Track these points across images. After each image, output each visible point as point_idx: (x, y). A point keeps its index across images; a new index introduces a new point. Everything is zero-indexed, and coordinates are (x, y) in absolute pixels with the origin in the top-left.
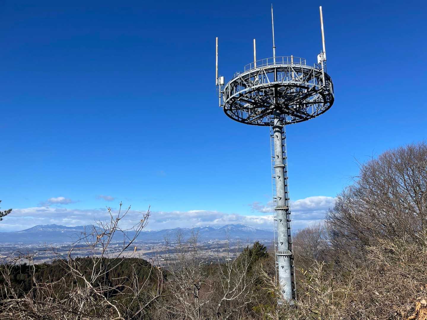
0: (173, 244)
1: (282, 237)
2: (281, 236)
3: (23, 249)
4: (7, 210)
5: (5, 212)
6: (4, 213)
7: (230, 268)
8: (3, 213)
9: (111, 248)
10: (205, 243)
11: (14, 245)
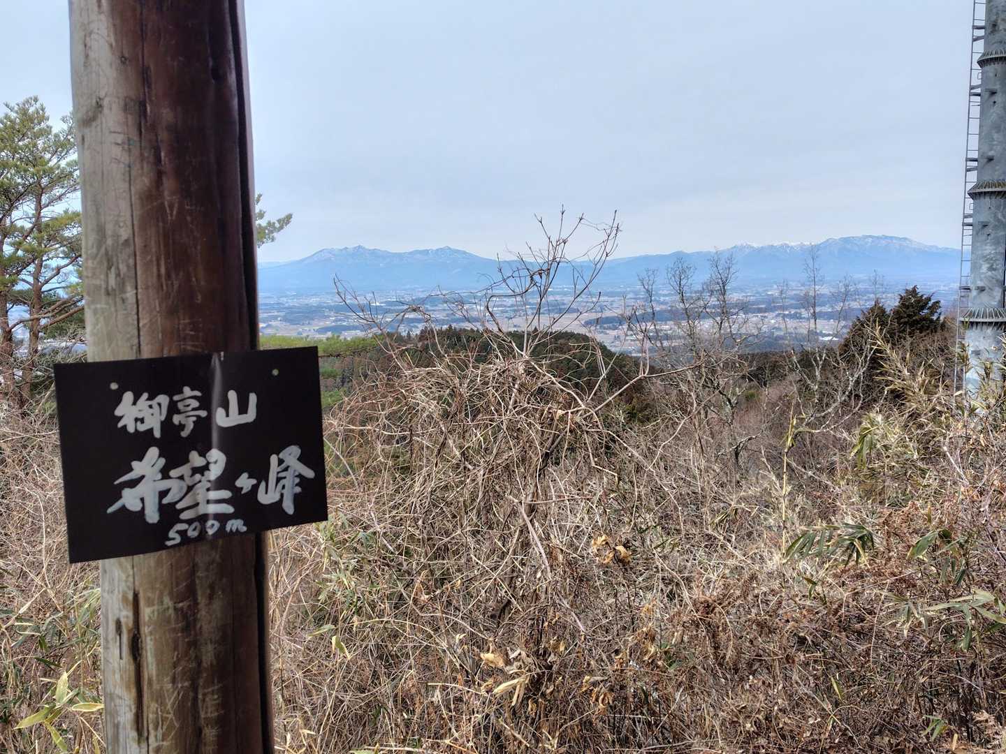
0: (665, 295)
1: (983, 273)
2: (980, 267)
3: (299, 308)
4: (283, 216)
5: (279, 221)
6: (277, 225)
7: (821, 357)
8: (274, 223)
9: (505, 306)
10: (758, 293)
11: (278, 298)
